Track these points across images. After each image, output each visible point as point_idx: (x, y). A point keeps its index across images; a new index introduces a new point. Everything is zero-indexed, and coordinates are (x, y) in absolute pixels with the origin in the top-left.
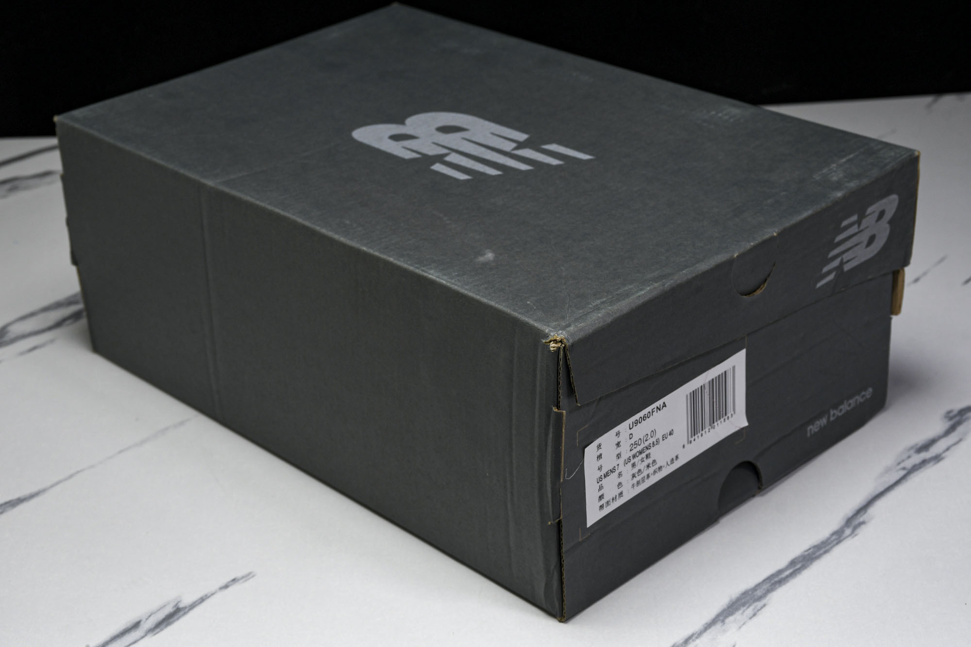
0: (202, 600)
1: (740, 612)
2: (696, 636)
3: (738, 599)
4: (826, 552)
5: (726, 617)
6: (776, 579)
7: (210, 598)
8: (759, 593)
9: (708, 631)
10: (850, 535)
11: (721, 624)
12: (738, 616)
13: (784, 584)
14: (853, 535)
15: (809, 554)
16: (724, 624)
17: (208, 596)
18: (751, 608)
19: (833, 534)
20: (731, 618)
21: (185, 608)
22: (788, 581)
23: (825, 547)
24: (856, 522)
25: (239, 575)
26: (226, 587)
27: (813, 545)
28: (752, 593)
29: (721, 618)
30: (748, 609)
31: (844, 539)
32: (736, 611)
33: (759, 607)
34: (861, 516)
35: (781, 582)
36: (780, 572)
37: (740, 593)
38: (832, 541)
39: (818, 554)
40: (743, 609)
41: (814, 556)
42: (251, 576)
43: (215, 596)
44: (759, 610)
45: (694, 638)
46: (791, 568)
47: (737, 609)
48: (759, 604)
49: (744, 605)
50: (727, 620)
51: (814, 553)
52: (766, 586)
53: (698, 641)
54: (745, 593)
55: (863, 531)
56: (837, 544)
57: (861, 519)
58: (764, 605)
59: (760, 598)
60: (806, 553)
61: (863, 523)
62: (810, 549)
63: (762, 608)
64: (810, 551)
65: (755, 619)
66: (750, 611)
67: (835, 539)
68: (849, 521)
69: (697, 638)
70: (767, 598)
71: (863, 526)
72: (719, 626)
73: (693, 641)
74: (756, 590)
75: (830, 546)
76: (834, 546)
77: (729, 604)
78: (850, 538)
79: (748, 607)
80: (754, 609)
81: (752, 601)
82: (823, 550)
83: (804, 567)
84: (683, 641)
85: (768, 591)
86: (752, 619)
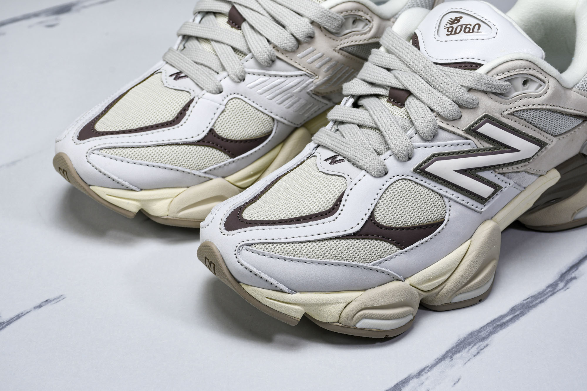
0: (18, 317)
1: (466, 350)
2: (428, 369)
3: (465, 339)
4: (541, 302)
5: (454, 354)
6: (498, 323)
7: (25, 316)
8: (483, 334)
9: (438, 365)
10: (563, 288)
11: (449, 360)
12: (464, 353)
13: (505, 328)
14: (565, 289)
15: (526, 303)
16: (452, 360)
17: (24, 313)
18: (476, 347)
19: (548, 287)
20: (458, 355)
21: (3, 323)
22: (508, 326)
23: (541, 297)
24: (568, 277)
25: (51, 297)
26: (40, 306)
27: (531, 295)
28: (477, 334)
29: (450, 355)
30: (473, 348)
31: (558, 291)
32: (463, 349)
33: (482, 347)
34: (573, 272)
35: (502, 326)
36: (502, 317)
37: (468, 333)
38: (547, 293)
39: (534, 303)
40: (468, 348)
41: (531, 305)
42: (61, 298)
43: (29, 314)
44: (482, 349)
45: (426, 371)
46: (511, 315)
47: (464, 348)
48: (483, 344)
49: (470, 344)
50: (455, 357)
51: (531, 302)
52: (489, 329)
53: (429, 373)
54: (472, 334)
55: (573, 285)
56: (551, 295)
57: (573, 275)
58: (487, 345)
59: (483, 339)
60: (525, 302)
61: (575, 278)
62: (528, 299)
63: (485, 347)
64: (528, 300)
65: (478, 357)
66: (474, 350)
67: (551, 291)
68: (562, 276)
69: (429, 370)
70: (490, 339)
71: (574, 281)
72: (447, 361)
73: (425, 373)
74: (481, 332)
75: (545, 297)
76: (549, 297)
77: (458, 342)
78: (562, 290)
79: (473, 346)
80: (478, 348)
81: (476, 341)
82: (539, 300)
83: (522, 314)
84: (417, 372)
85: (492, 333)
86: (476, 356)
